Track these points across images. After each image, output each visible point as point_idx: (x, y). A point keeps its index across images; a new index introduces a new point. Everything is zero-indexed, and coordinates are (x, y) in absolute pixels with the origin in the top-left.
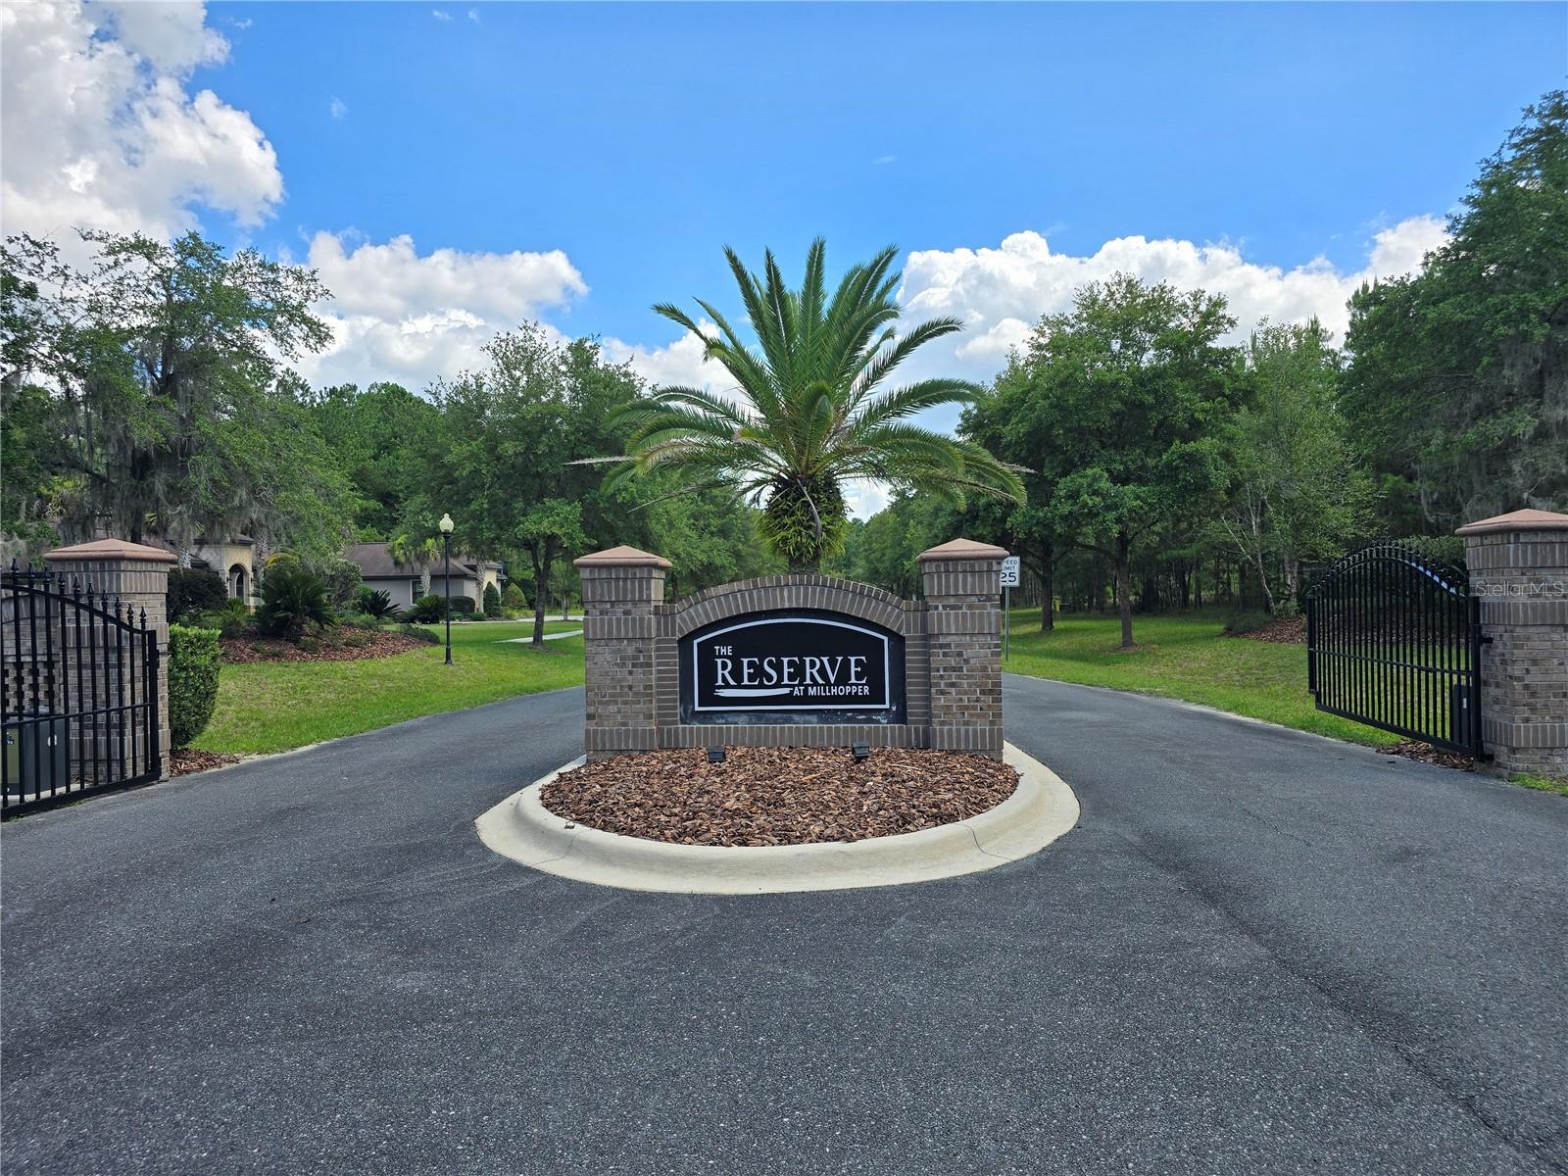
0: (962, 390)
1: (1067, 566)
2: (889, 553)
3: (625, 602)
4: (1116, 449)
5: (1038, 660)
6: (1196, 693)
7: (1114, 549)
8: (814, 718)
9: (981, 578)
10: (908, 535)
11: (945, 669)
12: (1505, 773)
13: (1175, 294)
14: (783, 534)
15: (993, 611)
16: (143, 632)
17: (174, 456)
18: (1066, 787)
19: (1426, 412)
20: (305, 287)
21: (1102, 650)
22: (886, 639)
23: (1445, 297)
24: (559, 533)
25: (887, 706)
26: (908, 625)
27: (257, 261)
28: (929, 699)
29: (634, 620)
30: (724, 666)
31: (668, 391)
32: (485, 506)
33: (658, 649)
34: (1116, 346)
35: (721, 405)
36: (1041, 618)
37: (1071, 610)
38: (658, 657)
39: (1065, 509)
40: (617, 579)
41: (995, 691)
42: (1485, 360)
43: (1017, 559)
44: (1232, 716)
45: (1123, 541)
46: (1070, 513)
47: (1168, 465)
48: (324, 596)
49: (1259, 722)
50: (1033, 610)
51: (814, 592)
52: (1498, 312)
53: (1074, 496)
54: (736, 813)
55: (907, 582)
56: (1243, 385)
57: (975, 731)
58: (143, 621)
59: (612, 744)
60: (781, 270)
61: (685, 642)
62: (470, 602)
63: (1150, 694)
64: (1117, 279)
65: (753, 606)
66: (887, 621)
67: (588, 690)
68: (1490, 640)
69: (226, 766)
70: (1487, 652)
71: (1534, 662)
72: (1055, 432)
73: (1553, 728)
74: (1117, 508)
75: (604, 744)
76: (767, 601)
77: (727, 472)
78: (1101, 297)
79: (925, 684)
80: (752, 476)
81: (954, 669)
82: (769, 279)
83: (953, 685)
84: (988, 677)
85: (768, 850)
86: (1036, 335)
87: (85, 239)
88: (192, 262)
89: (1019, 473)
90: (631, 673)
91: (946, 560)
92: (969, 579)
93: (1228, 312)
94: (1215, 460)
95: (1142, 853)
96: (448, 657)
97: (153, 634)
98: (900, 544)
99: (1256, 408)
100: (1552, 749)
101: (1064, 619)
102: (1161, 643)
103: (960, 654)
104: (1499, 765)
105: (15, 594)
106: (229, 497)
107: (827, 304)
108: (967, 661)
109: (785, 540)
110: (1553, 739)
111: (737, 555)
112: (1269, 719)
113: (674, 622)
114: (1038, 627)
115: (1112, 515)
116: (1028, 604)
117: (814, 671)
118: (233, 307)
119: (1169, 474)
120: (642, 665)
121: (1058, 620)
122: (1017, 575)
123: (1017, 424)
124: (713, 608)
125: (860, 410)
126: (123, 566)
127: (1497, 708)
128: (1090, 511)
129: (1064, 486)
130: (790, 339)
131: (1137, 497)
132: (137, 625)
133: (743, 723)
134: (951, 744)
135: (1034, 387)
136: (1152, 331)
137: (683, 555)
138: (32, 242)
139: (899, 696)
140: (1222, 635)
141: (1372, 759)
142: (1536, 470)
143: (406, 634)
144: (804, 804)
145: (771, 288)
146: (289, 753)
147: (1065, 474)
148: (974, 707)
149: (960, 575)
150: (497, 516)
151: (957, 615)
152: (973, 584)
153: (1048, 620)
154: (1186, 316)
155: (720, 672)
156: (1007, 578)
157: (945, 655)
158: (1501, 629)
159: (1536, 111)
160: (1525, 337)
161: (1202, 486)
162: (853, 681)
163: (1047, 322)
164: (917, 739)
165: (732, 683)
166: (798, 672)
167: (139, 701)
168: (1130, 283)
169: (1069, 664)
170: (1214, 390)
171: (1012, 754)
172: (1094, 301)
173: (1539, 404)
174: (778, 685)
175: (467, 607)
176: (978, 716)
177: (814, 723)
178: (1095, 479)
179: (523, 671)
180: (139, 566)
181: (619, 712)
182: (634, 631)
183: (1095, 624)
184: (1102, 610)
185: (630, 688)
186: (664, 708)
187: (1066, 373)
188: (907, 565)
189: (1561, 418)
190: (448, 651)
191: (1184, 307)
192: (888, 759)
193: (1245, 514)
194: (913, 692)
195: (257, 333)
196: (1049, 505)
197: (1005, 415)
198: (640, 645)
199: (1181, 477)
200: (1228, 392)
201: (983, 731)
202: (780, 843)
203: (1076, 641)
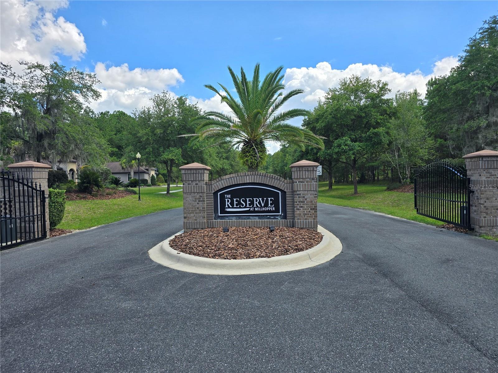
0: (304, 113)
1: (336, 169)
2: (280, 165)
3: (196, 181)
4: (352, 131)
5: (328, 198)
6: (378, 209)
7: (351, 163)
9: (310, 172)
10: (286, 159)
11: (299, 202)
12: (478, 234)
13: (372, 81)
14: (246, 159)
15: (314, 183)
16: (40, 191)
17: (51, 134)
18: (338, 239)
19: (451, 119)
20: (92, 80)
21: (348, 195)
22: (280, 192)
23: (458, 82)
24: (175, 159)
25: (280, 214)
26: (287, 188)
27: (76, 71)
28: (294, 211)
29: (199, 186)
30: (228, 201)
31: (210, 113)
32: (151, 150)
33: (207, 196)
34: (352, 98)
35: (226, 117)
36: (328, 185)
37: (338, 182)
38: (207, 198)
39: (337, 150)
40: (193, 173)
41: (315, 209)
42: (471, 102)
43: (321, 166)
44: (390, 216)
45: (355, 160)
46: (338, 151)
47: (369, 136)
48: (99, 179)
49: (398, 218)
50: (326, 182)
51: (257, 177)
52: (475, 87)
53: (339, 146)
54: (232, 248)
55: (286, 174)
56: (393, 110)
57: (309, 222)
58: (40, 187)
59: (192, 226)
60: (246, 74)
61: (215, 193)
62: (147, 181)
63: (364, 209)
64: (353, 77)
65: (237, 182)
66: (280, 186)
67: (184, 209)
68: (473, 192)
69: (68, 234)
70: (472, 196)
71: (488, 199)
72: (333, 126)
73: (493, 220)
74: (353, 150)
75: (189, 226)
76: (242, 180)
77: (228, 139)
78: (348, 82)
79: (293, 207)
80: (236, 140)
81: (302, 202)
82: (242, 76)
83: (302, 207)
84: (313, 204)
85: (243, 261)
86: (327, 95)
87: (21, 64)
88: (55, 71)
89: (322, 139)
90: (198, 203)
91: (299, 167)
92: (307, 173)
93: (389, 87)
94: (384, 135)
95: (363, 261)
96: (139, 198)
97: (43, 191)
98: (283, 162)
99: (397, 118)
100: (493, 226)
102: (367, 193)
103: (304, 197)
104: (476, 232)
106: (68, 147)
107: (260, 85)
108: (306, 199)
109: (247, 160)
110: (493, 223)
111: (231, 165)
112: (402, 217)
113: (212, 187)
114: (327, 188)
115: (351, 152)
116: (324, 181)
117: (257, 203)
118: (69, 86)
119: (369, 139)
120: (202, 201)
121: (334, 186)
122: (321, 172)
123: (321, 123)
124: (224, 183)
125: (271, 119)
126: (33, 169)
127: (475, 213)
128: (344, 151)
129: (336, 143)
130: (248, 96)
131: (359, 146)
132: (38, 189)
133: (234, 219)
134: (301, 225)
135: (326, 111)
136: (364, 93)
137: (214, 165)
138: (3, 65)
139: (284, 211)
140: (386, 190)
141: (435, 230)
142: (486, 137)
143: (126, 191)
144: (254, 246)
145: (242, 79)
146: (88, 229)
147: (336, 139)
148: (308, 214)
149: (304, 172)
150: (155, 153)
151: (303, 184)
152: (308, 174)
153: (330, 185)
154: (375, 89)
155: (227, 203)
156: (318, 173)
157: (299, 197)
159: (487, 22)
160: (483, 94)
161: (380, 143)
162: (269, 206)
163: (331, 90)
164: (290, 224)
165: (231, 207)
166: (252, 203)
167: (39, 213)
168: (357, 78)
169: (338, 200)
170: (384, 112)
171: (320, 229)
172: (346, 84)
173: (488, 116)
174: (245, 207)
175: (145, 182)
176: (310, 217)
177: (257, 219)
178: (346, 140)
179: (163, 203)
180: (39, 170)
181: (194, 216)
182: (199, 190)
183: (345, 187)
184: (348, 182)
185: (198, 208)
186: (209, 215)
187: (337, 106)
188: (286, 168)
189: (495, 121)
190: (139, 196)
191: (374, 86)
192: (281, 231)
193: (393, 151)
194: (289, 209)
195: (77, 94)
196: (331, 149)
197: (317, 120)
198: (201, 194)
199: (373, 140)
200: (388, 113)
201: (311, 222)
202: (247, 258)
203: (340, 192)
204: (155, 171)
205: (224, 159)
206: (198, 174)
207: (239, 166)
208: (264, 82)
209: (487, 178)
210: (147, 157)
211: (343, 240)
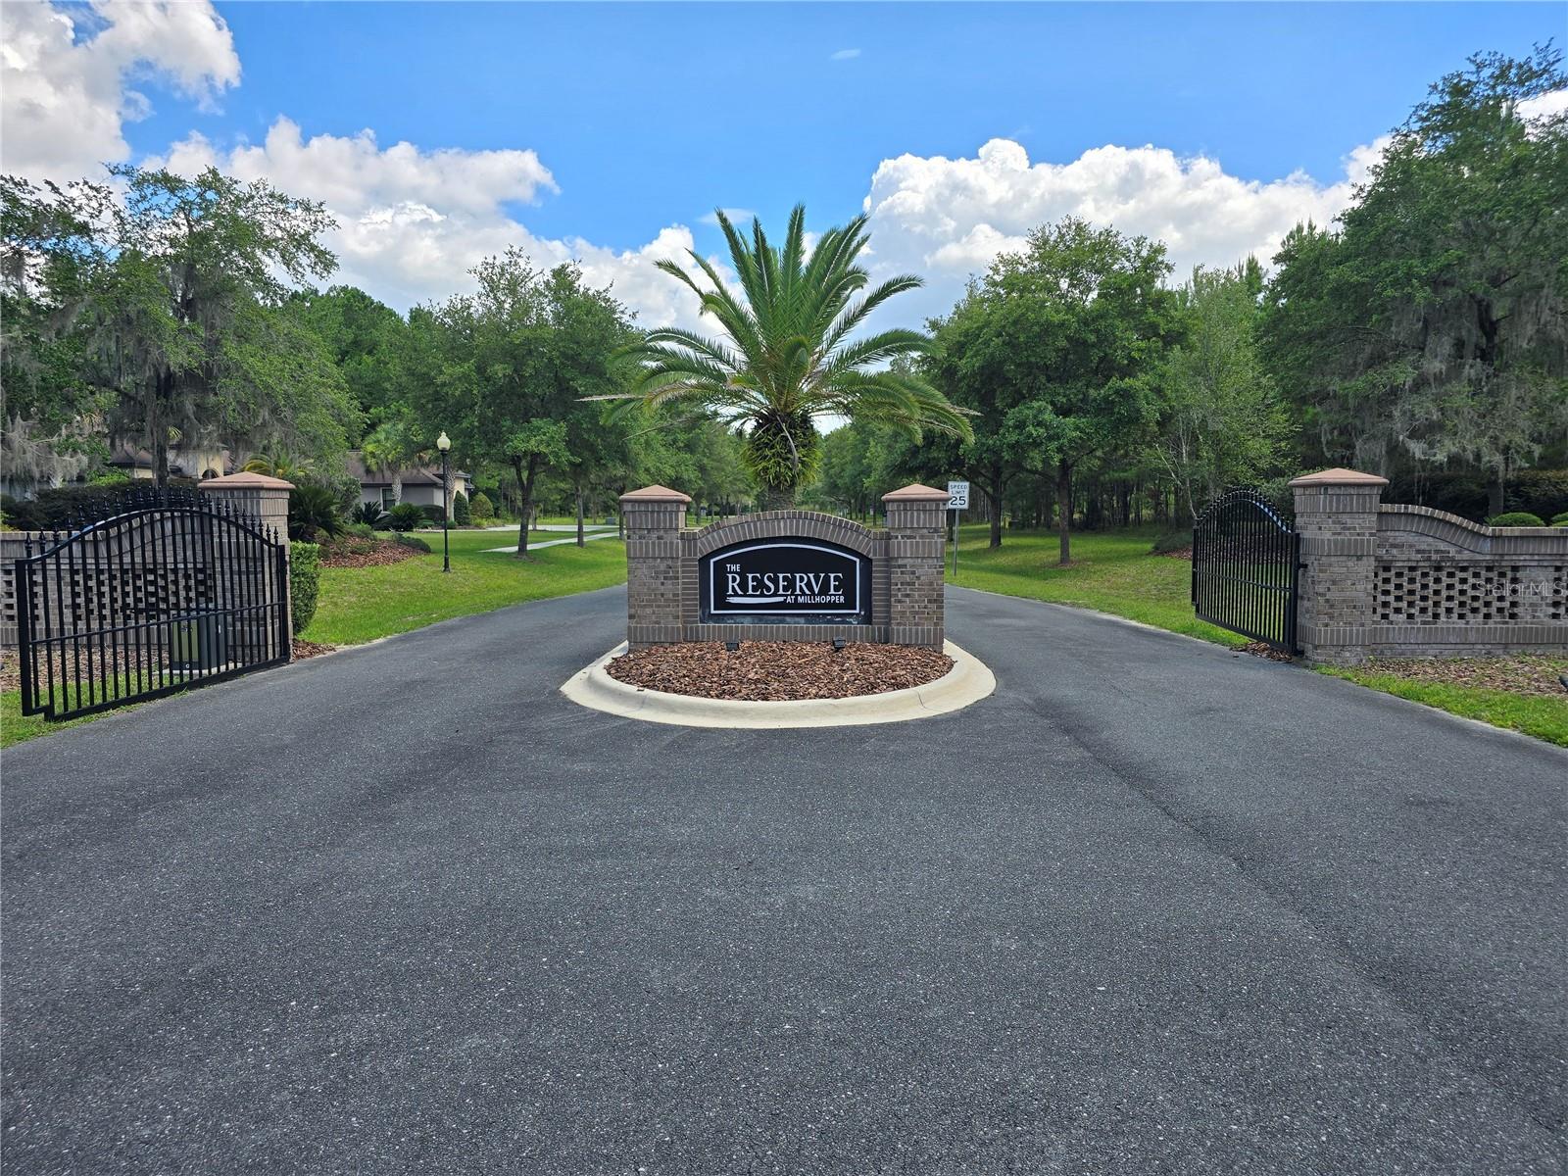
0: (920, 343)
1: (1017, 485)
2: (849, 470)
3: (658, 529)
4: (1061, 382)
5: (984, 574)
6: (1110, 605)
7: (1056, 474)
8: (802, 620)
9: (931, 514)
10: (868, 454)
11: (902, 584)
12: (1310, 664)
13: (1120, 238)
14: (764, 464)
15: (939, 540)
16: (276, 546)
17: (201, 380)
18: (989, 672)
19: (1325, 360)
20: (313, 218)
21: (1043, 566)
22: (858, 561)
23: (1347, 258)
24: (546, 451)
25: (857, 611)
26: (875, 550)
27: (267, 192)
28: (889, 606)
29: (665, 543)
30: (734, 581)
31: (661, 331)
32: (476, 424)
33: (683, 566)
34: (1064, 284)
35: (709, 346)
36: (989, 534)
37: (1020, 527)
38: (683, 572)
39: (1013, 438)
40: (653, 512)
41: (939, 601)
42: (1374, 317)
43: (967, 484)
44: (1134, 623)
45: (1065, 467)
46: (1017, 442)
47: (1106, 399)
48: (333, 508)
49: (1153, 628)
50: (985, 526)
52: (1388, 275)
53: (1021, 426)
54: (757, 681)
55: (865, 497)
56: (1176, 327)
57: (923, 630)
58: (276, 538)
59: (648, 638)
60: (766, 236)
61: (704, 561)
62: (442, 511)
63: (1073, 605)
64: (1067, 222)
65: (756, 534)
66: (859, 547)
67: (630, 596)
68: (1306, 566)
69: (329, 654)
70: (1303, 575)
71: (1334, 583)
72: (1006, 368)
73: (1345, 631)
74: (1059, 439)
75: (642, 637)
76: (768, 530)
77: (711, 408)
78: (1052, 238)
79: (886, 595)
80: (734, 410)
81: (908, 584)
82: (757, 242)
83: (908, 596)
84: (934, 590)
85: (782, 703)
86: (991, 273)
87: (113, 173)
88: (210, 195)
89: (966, 415)
90: (663, 584)
91: (904, 501)
92: (922, 516)
93: (1166, 258)
94: (1146, 397)
95: (1032, 709)
96: (446, 566)
97: (283, 547)
98: (860, 462)
99: (1188, 348)
100: (1343, 646)
101: (1011, 536)
102: (1097, 560)
103: (913, 573)
104: (1307, 658)
105: (172, 514)
107: (806, 259)
108: (918, 578)
109: (766, 470)
110: (1345, 639)
111: (702, 469)
112: (1161, 626)
113: (695, 546)
114: (987, 543)
115: (1054, 445)
116: (980, 520)
117: (803, 584)
118: (244, 235)
119: (1105, 407)
120: (671, 578)
121: (1005, 537)
122: (967, 499)
123: (972, 357)
124: (726, 536)
125: (831, 357)
126: (262, 494)
127: (1308, 616)
128: (1035, 441)
129: (1012, 416)
130: (773, 293)
131: (1077, 428)
132: (273, 541)
133: (747, 623)
134: (904, 639)
135: (987, 324)
136: (1098, 272)
138: (91, 187)
139: (867, 604)
140: (1150, 553)
141: (1223, 655)
142: (1413, 415)
143: (400, 541)
144: (803, 677)
145: (757, 249)
146: (368, 645)
147: (1013, 406)
148: (923, 613)
149: (915, 514)
150: (486, 434)
151: (912, 543)
152: (925, 519)
153: (996, 536)
154: (1129, 261)
155: (730, 584)
156: (958, 502)
157: (902, 573)
158: (1313, 558)
159: (1440, 88)
160: (1410, 298)
161: (1135, 419)
162: (832, 592)
163: (1003, 261)
164: (880, 636)
165: (740, 593)
166: (791, 585)
167: (275, 601)
168: (1079, 226)
169: (1015, 579)
170: (1150, 331)
171: (950, 648)
172: (1046, 242)
173: (1421, 356)
174: (775, 595)
175: (437, 515)
176: (926, 619)
177: (802, 624)
178: (1040, 411)
179: (515, 580)
181: (654, 613)
182: (665, 552)
183: (1039, 541)
184: (1049, 527)
185: (662, 595)
186: (688, 611)
187: (1019, 312)
188: (867, 482)
189: (1437, 370)
190: (446, 560)
191: (1127, 252)
192: (858, 650)
193: (1177, 443)
194: (877, 601)
195: (267, 260)
196: (997, 434)
197: (960, 349)
198: (670, 563)
199: (1116, 410)
200: (1162, 333)
201: (929, 630)
202: (790, 699)
203: (1020, 558)
204: (466, 480)
205: (679, 449)
206: (665, 515)
207: (723, 470)
208: (817, 254)
209: (1334, 534)
210: (463, 444)
211: (999, 672)
